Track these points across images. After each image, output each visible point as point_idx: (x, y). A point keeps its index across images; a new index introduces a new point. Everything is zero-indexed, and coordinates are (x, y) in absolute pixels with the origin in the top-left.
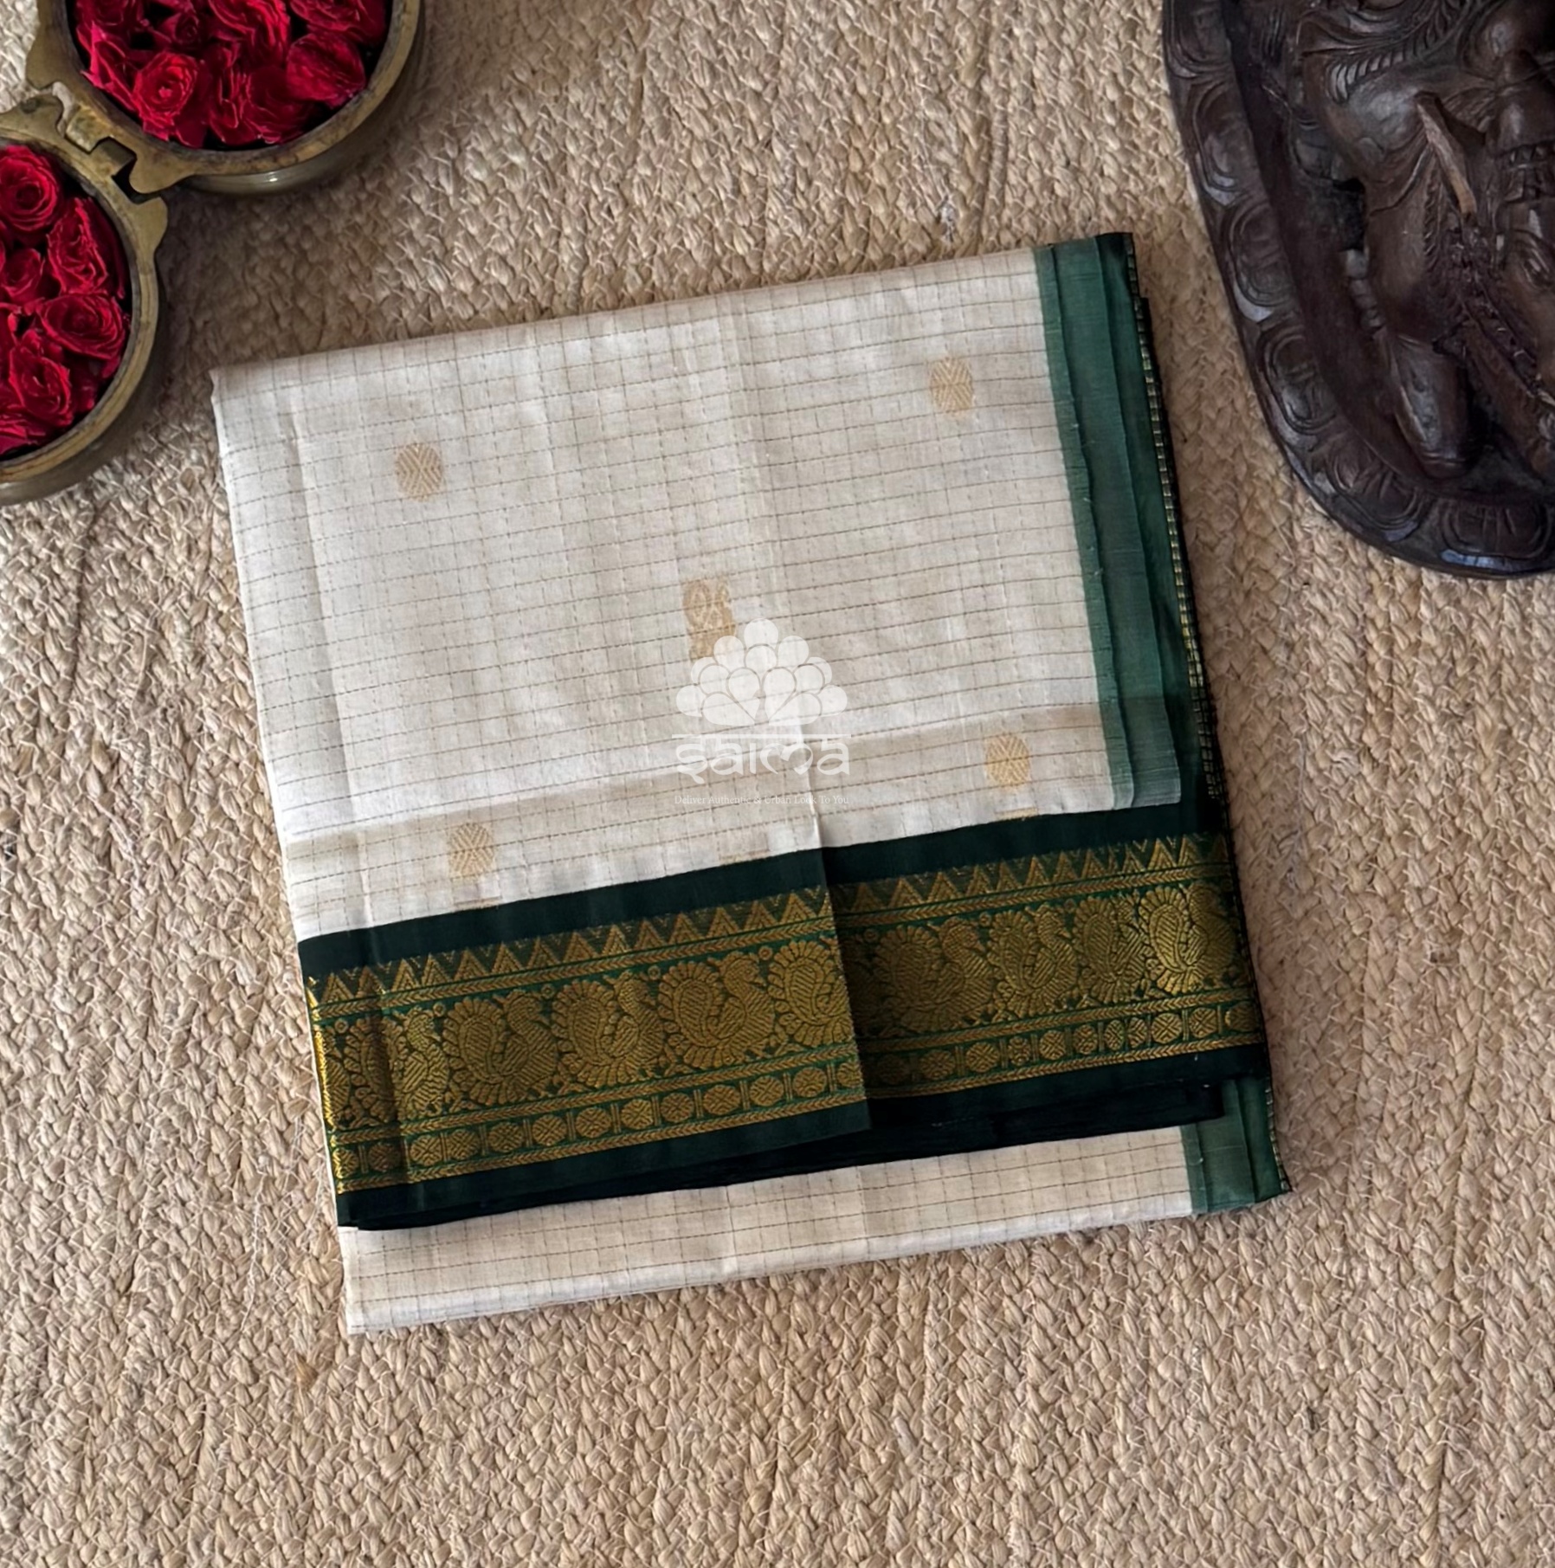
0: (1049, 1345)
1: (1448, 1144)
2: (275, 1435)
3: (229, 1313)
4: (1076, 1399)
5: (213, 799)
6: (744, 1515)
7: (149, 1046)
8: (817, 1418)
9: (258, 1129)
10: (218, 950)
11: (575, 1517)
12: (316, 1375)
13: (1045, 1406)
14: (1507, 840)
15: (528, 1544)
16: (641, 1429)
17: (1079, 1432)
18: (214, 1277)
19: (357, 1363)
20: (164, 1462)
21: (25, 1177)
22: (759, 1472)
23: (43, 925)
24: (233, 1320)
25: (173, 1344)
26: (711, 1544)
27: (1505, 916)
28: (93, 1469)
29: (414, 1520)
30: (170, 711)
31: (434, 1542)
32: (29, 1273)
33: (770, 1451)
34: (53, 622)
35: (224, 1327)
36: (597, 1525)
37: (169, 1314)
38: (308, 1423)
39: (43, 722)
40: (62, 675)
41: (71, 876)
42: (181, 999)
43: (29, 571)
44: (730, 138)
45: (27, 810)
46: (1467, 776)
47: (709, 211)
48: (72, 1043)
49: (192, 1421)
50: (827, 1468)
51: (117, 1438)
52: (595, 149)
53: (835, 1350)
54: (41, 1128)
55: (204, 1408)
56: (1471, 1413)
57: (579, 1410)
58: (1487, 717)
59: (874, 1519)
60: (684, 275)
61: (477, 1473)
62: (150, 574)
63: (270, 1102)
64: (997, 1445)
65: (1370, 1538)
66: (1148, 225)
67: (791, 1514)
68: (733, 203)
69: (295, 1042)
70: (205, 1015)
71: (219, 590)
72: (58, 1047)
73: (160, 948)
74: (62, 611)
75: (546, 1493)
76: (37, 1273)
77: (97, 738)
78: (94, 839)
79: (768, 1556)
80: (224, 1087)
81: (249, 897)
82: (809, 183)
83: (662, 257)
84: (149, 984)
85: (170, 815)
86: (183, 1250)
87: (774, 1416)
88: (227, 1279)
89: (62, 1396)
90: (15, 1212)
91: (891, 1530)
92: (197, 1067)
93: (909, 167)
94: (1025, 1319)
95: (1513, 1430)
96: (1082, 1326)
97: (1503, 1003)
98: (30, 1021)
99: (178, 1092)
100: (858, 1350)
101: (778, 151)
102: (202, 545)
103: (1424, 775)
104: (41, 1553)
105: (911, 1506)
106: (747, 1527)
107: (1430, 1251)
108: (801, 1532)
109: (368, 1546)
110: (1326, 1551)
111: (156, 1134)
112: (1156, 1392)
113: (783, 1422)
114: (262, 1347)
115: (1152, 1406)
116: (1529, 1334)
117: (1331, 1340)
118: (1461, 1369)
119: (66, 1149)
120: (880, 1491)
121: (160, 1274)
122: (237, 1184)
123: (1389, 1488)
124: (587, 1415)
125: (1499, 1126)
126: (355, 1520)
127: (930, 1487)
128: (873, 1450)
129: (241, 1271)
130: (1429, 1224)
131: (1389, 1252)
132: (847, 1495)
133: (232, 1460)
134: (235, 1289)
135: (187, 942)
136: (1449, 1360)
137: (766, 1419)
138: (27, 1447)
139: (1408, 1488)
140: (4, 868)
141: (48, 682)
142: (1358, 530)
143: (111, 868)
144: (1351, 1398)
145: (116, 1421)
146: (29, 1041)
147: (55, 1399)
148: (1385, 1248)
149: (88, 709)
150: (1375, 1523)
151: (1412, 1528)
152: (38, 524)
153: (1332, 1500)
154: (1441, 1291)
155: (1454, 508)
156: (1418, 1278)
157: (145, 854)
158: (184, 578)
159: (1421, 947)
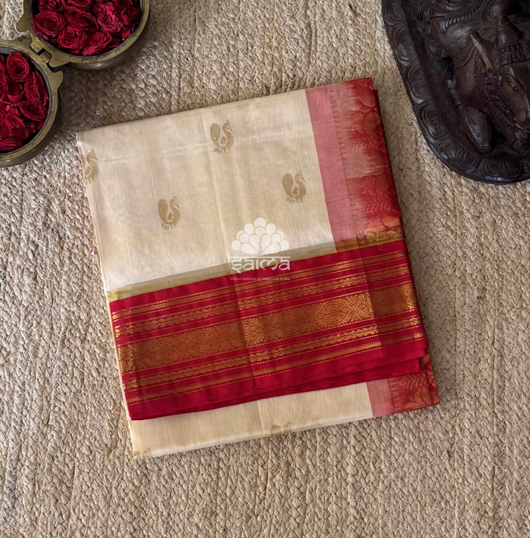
0: (358, 432)
1: (489, 361)
2: (98, 471)
3: (81, 431)
5: (70, 258)
6: (258, 493)
7: (52, 341)
8: (281, 459)
9: (89, 368)
10: (74, 308)
11: (200, 496)
12: (111, 451)
13: (358, 453)
14: (498, 258)
15: (185, 506)
16: (221, 465)
17: (369, 462)
18: (76, 419)
20: (62, 482)
21: (12, 387)
22: (262, 478)
23: (15, 302)
24: (83, 433)
25: (63, 442)
26: (247, 503)
27: (500, 283)
29: (146, 499)
30: (55, 229)
31: (153, 506)
32: (14, 419)
33: (265, 471)
34: (14, 201)
35: (80, 436)
36: (208, 499)
37: (62, 431)
38: (109, 467)
39: (13, 234)
40: (18, 219)
41: (24, 285)
42: (62, 325)
43: (5, 185)
44: (225, 33)
45: (9, 263)
46: (483, 236)
47: (220, 57)
48: (26, 341)
49: (71, 468)
50: (285, 476)
51: (46, 474)
52: (181, 39)
54: (17, 370)
55: (75, 464)
56: (502, 453)
57: (200, 459)
58: (487, 216)
59: (302, 493)
60: (213, 79)
61: (167, 482)
62: (46, 184)
63: (93, 359)
64: (342, 467)
65: (471, 496)
67: (273, 492)
68: (227, 55)
69: (101, 338)
70: (70, 330)
71: (69, 189)
72: (22, 343)
73: (54, 309)
74: (17, 197)
75: (190, 488)
76: (17, 419)
77: (31, 239)
78: (31, 273)
79: (266, 507)
80: (78, 354)
81: (83, 290)
82: (252, 47)
83: (206, 73)
84: (51, 320)
85: (56, 263)
86: (66, 410)
87: (266, 459)
88: (80, 419)
89: (27, 461)
90: (9, 399)
91: (307, 497)
92: (68, 348)
93: (285, 40)
95: (517, 459)
96: (369, 425)
97: (502, 313)
98: (12, 335)
99: (62, 356)
100: (293, 436)
101: (241, 37)
102: (62, 174)
103: (469, 236)
104: (22, 515)
105: (314, 488)
106: (259, 497)
107: (486, 397)
108: (277, 498)
109: (131, 509)
110: (457, 500)
111: (56, 371)
112: (394, 446)
113: (269, 461)
114: (93, 442)
115: (393, 451)
116: (520, 426)
117: (453, 427)
118: (499, 438)
119: (26, 377)
120: (303, 484)
121: (58, 419)
122: (83, 387)
123: (477, 479)
124: (203, 461)
125: (505, 354)
126: (126, 501)
127: (320, 482)
128: (300, 470)
129: (85, 416)
130: (485, 388)
131: (472, 398)
132: (292, 485)
133: (84, 481)
134: (83, 423)
135: (63, 306)
136: (494, 435)
137: (264, 460)
138: (16, 478)
139: (483, 479)
140: (2, 283)
141: (14, 221)
142: (457, 170)
143: (37, 282)
144: (462, 447)
145: (45, 469)
146: (12, 341)
147: (25, 462)
148: (470, 396)
149: (27, 230)
150: (472, 490)
151: (485, 493)
152: (7, 169)
153: (458, 482)
154: (490, 411)
155: (488, 162)
156: (482, 406)
157: (48, 277)
158: (57, 185)
159: (474, 294)
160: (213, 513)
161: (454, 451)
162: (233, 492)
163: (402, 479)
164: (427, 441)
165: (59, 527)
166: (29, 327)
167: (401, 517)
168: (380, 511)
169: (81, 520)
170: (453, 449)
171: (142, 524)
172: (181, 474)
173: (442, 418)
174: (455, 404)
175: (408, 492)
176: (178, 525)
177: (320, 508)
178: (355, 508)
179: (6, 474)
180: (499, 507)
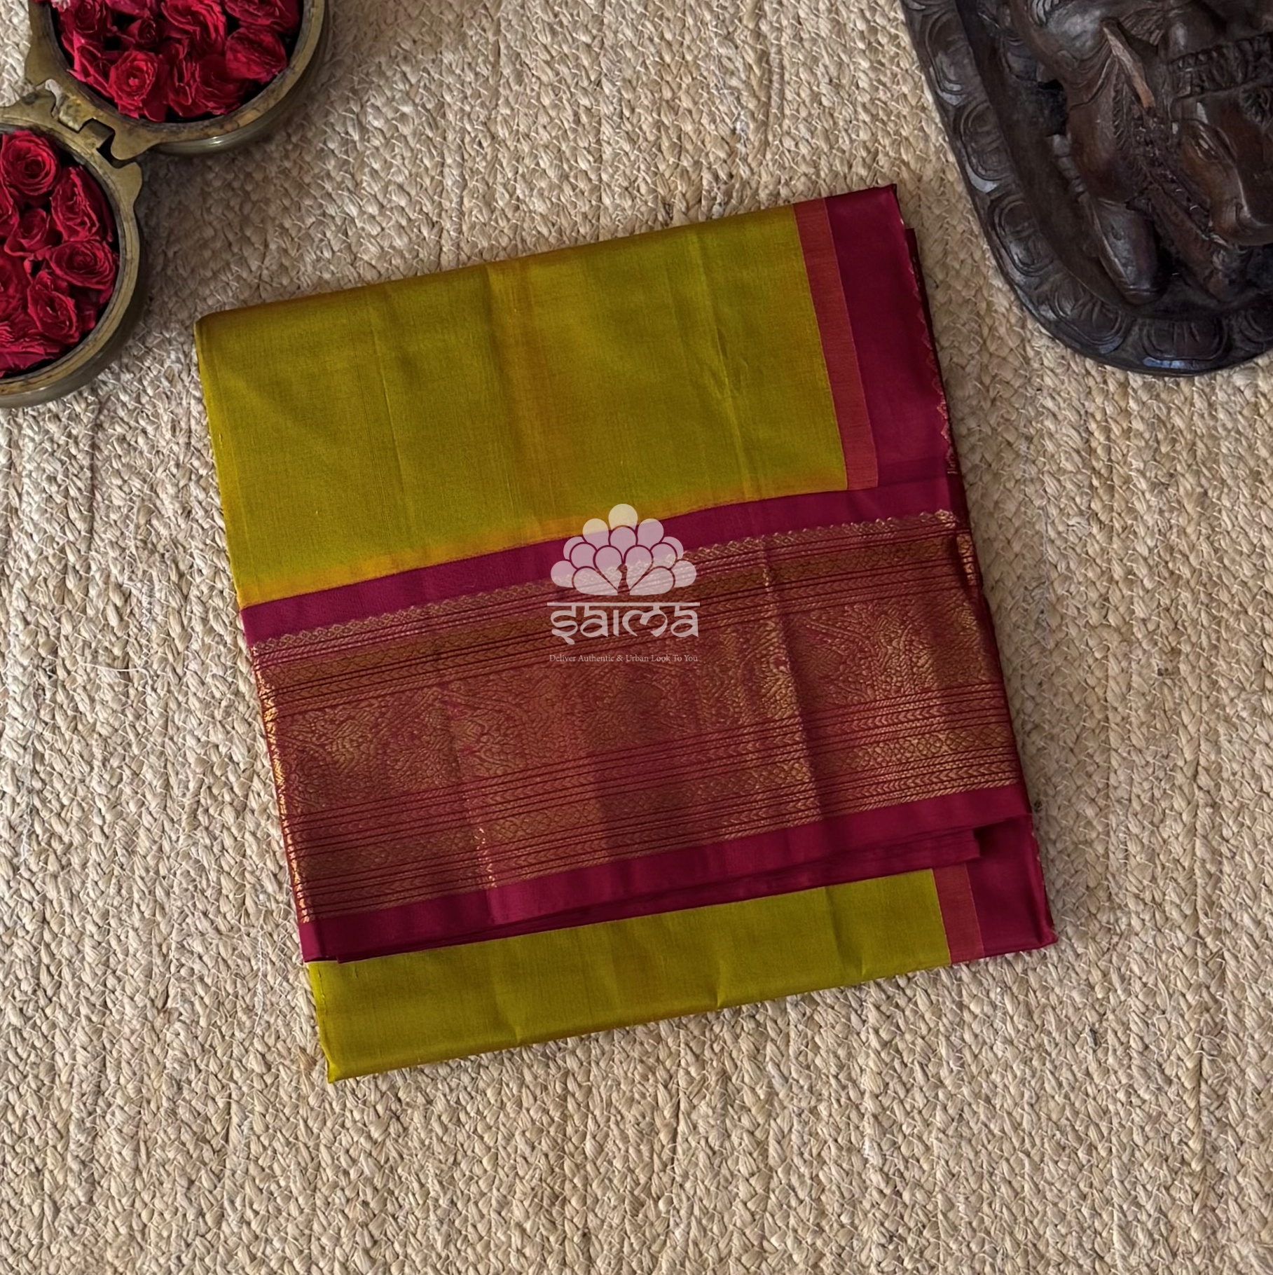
0: (884, 997)
1: (1185, 817)
2: (287, 1111)
3: (244, 1018)
4: (908, 1037)
5: (205, 621)
6: (657, 1147)
7: (168, 815)
8: (708, 1067)
9: (258, 873)
10: (217, 737)
11: (525, 1159)
12: (315, 1062)
13: (885, 1044)
14: (1210, 578)
15: (490, 1181)
16: (571, 1086)
17: (912, 1063)
18: (231, 991)
20: (201, 1139)
21: (79, 924)
22: (666, 1113)
23: (80, 727)
24: (248, 1024)
25: (203, 1046)
26: (632, 1172)
27: (1214, 636)
28: (147, 1148)
29: (400, 1170)
30: (167, 555)
31: (416, 1185)
32: (87, 999)
33: (673, 1095)
34: (73, 492)
35: (241, 1030)
36: (542, 1163)
37: (198, 1023)
38: (312, 1101)
39: (70, 570)
40: (83, 533)
41: (99, 688)
42: (191, 776)
43: (52, 454)
44: (569, 81)
45: (62, 638)
46: (1175, 530)
47: (557, 138)
48: (108, 817)
49: (221, 1105)
50: (719, 1106)
51: (164, 1123)
52: (466, 97)
54: (89, 884)
55: (230, 1096)
56: (1218, 1027)
57: (522, 1074)
58: (1187, 482)
59: (758, 1143)
60: (542, 188)
61: (446, 1129)
62: (145, 449)
63: (265, 852)
64: (850, 1078)
65: (1147, 1129)
66: (896, 124)
67: (693, 1144)
68: (575, 131)
70: (209, 788)
71: (198, 458)
72: (98, 821)
73: (171, 739)
74: (79, 483)
75: (501, 1142)
76: (93, 999)
77: (112, 579)
78: (115, 658)
79: (678, 1179)
80: (228, 842)
81: (237, 693)
82: (633, 111)
83: (523, 176)
84: (165, 767)
85: (173, 634)
86: (206, 972)
87: (674, 1068)
88: (240, 993)
89: (119, 1094)
90: (73, 951)
91: (771, 1151)
92: (207, 829)
93: (709, 93)
95: (1253, 1038)
96: (909, 980)
97: (1217, 704)
98: (75, 803)
99: (193, 850)
100: (736, 1011)
101: (607, 88)
102: (183, 424)
103: (1141, 531)
104: (111, 1218)
105: (786, 1131)
106: (659, 1157)
107: (1178, 901)
108: (702, 1158)
109: (365, 1194)
110: (1114, 1140)
111: (178, 883)
112: (970, 1026)
113: (681, 1072)
114: (271, 1043)
115: (967, 1037)
116: (1259, 961)
117: (1105, 975)
118: (1210, 993)
119: (109, 900)
120: (761, 1121)
121: (188, 993)
122: (243, 919)
123: (1159, 1089)
124: (528, 1077)
125: (1222, 799)
126: (353, 1174)
127: (800, 1115)
128: (753, 1090)
129: (251, 985)
130: (1176, 881)
131: (1145, 904)
132: (735, 1126)
133: (254, 1133)
134: (247, 999)
135: (192, 732)
136: (1200, 986)
137: (668, 1071)
138: (94, 1135)
139: (1174, 1088)
140: (48, 686)
141: (72, 538)
142: (1078, 346)
143: (130, 680)
144: (1125, 1019)
145: (162, 1110)
146: (75, 819)
147: (114, 1097)
148: (1143, 900)
149: (105, 557)
150: (1150, 1116)
151: (1180, 1119)
152: (57, 417)
153: (1115, 1100)
154: (1189, 932)
155: (1150, 325)
156: (1170, 923)
157: (155, 666)
158: (171, 450)
159: (1150, 665)
160: (557, 1197)
161: (1106, 1031)
162: (600, 1148)
163: (988, 1100)
164: (1044, 1012)
165: (198, 1241)
166: (114, 783)
167: (986, 1186)
168: (939, 1176)
169: (249, 1224)
170: (1105, 1024)
171: (390, 1231)
172: (478, 1112)
173: (1078, 956)
174: (1108, 923)
175: (1002, 1130)
176: (475, 1226)
177: (801, 1176)
178: (881, 1170)
179: (72, 1127)
180: (1216, 1149)
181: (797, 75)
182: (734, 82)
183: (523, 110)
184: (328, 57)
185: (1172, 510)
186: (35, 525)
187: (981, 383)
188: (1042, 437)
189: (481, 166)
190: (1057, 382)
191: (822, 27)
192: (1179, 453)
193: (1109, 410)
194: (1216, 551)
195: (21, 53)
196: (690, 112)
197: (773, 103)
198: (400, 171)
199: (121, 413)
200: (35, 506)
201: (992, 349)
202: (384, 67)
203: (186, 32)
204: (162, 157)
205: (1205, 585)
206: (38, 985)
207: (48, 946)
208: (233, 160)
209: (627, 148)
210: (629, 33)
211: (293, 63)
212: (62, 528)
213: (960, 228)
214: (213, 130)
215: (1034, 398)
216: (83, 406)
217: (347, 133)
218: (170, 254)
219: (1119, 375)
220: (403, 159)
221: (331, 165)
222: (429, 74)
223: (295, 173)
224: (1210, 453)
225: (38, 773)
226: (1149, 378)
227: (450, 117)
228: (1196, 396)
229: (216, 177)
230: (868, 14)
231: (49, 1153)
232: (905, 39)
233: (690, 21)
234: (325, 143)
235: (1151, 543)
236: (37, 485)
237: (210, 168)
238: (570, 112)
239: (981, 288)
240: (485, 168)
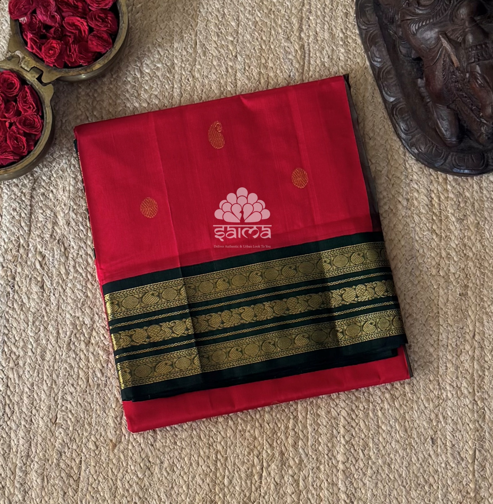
0: (347, 423)
1: (470, 353)
2: (104, 465)
3: (87, 427)
4: (357, 439)
5: (74, 267)
6: (254, 481)
7: (58, 345)
8: (275, 449)
9: (94, 369)
10: (78, 314)
11: (200, 486)
12: (116, 446)
13: (347, 442)
14: (481, 256)
15: (186, 495)
16: (219, 457)
17: (359, 450)
18: (82, 416)
19: (129, 441)
20: (69, 476)
21: (21, 388)
22: (257, 468)
23: (24, 309)
24: (89, 430)
25: (70, 438)
26: (243, 491)
27: (482, 280)
28: (47, 479)
29: (150, 490)
30: (60, 241)
31: (156, 497)
32: (24, 418)
33: (261, 461)
34: (23, 215)
35: (86, 432)
36: (207, 488)
37: (69, 429)
38: (114, 461)
39: (21, 246)
40: (27, 232)
41: (32, 293)
42: (68, 330)
43: (15, 200)
44: (224, 55)
45: (17, 273)
46: (466, 238)
48: (34, 345)
49: (77, 462)
50: (280, 465)
51: (54, 469)
52: (183, 61)
53: (279, 428)
54: (26, 372)
55: (81, 458)
56: (482, 437)
57: (199, 452)
58: (471, 219)
59: (295, 481)
61: (168, 474)
62: (52, 198)
63: (97, 361)
64: (333, 455)
65: (453, 478)
66: (355, 74)
67: (269, 480)
68: (226, 75)
70: (75, 334)
71: (73, 201)
72: (30, 347)
73: (60, 314)
74: (25, 212)
75: (190, 479)
76: (27, 418)
77: (38, 250)
78: (38, 282)
79: (262, 494)
80: (82, 356)
81: (87, 296)
82: (249, 67)
83: (205, 92)
84: (58, 326)
85: (62, 273)
86: (72, 408)
87: (261, 450)
88: (86, 417)
89: (36, 457)
90: (19, 399)
91: (301, 484)
92: (74, 351)
93: (280, 61)
94: (339, 414)
96: (357, 416)
97: (483, 307)
98: (21, 339)
99: (68, 359)
100: (287, 428)
101: (239, 58)
102: (67, 188)
103: (453, 238)
105: (307, 476)
106: (254, 485)
107: (467, 386)
108: (272, 485)
109: (135, 499)
110: (440, 483)
111: (62, 372)
112: (382, 435)
113: (264, 452)
114: (98, 437)
115: (380, 439)
117: (437, 416)
118: (479, 424)
119: (34, 379)
120: (297, 472)
121: (65, 417)
122: (88, 387)
123: (459, 462)
124: (202, 453)
125: (485, 345)
126: (131, 492)
127: (312, 470)
129: (91, 414)
130: (466, 378)
131: (454, 388)
132: (286, 474)
133: (91, 474)
134: (89, 420)
135: (69, 312)
136: (475, 421)
137: (259, 451)
138: (26, 473)
139: (464, 462)
140: (11, 292)
141: (22, 234)
142: (426, 163)
143: (44, 290)
144: (445, 434)
145: (54, 464)
146: (21, 345)
147: (34, 458)
148: (453, 386)
149: (35, 241)
150: (455, 474)
151: (467, 475)
152: (17, 185)
153: (441, 467)
154: (471, 399)
155: (456, 155)
156: (463, 395)
157: (54, 285)
158: (63, 199)
159: (456, 291)
160: (213, 502)
161: (437, 438)
163: (389, 465)
164: (412, 430)
166: (37, 332)
167: (388, 500)
168: (368, 495)
170: (436, 436)
173: (426, 408)
174: (438, 395)
175: (394, 477)
177: (312, 494)
178: (346, 493)
179: (17, 470)
180: (480, 488)
181: (316, 54)
182: (290, 57)
183: (206, 66)
184: (128, 45)
185: (465, 229)
186: (7, 228)
187: (388, 178)
188: (413, 199)
189: (188, 88)
190: (418, 178)
191: (325, 35)
192: (468, 207)
193: (440, 189)
194: (483, 246)
195: (6, 40)
196: (272, 68)
197: (306, 65)
198: (156, 90)
199: (43, 184)
200: (7, 220)
201: (392, 164)
202: (150, 49)
203: (72, 33)
204: (61, 82)
205: (478, 260)
206: (5, 412)
207: (9, 396)
208: (90, 84)
209: (247, 82)
210: (248, 37)
211: (115, 45)
212: (18, 229)
213: (380, 116)
214: (82, 72)
215: (409, 185)
216: (28, 181)
217: (135, 74)
218: (64, 121)
219: (444, 175)
220: (157, 85)
221: (129, 87)
222: (168, 51)
223: (114, 90)
224: (480, 207)
225: (6, 327)
226: (456, 177)
227: (177, 68)
228: (474, 184)
229: (82, 91)
230: (344, 31)
231: (7, 480)
232: (359, 41)
233: (273, 32)
234: (126, 78)
235: (457, 242)
236: (8, 212)
237: (80, 87)
238: (224, 67)
239: (387, 140)
240: (190, 89)
